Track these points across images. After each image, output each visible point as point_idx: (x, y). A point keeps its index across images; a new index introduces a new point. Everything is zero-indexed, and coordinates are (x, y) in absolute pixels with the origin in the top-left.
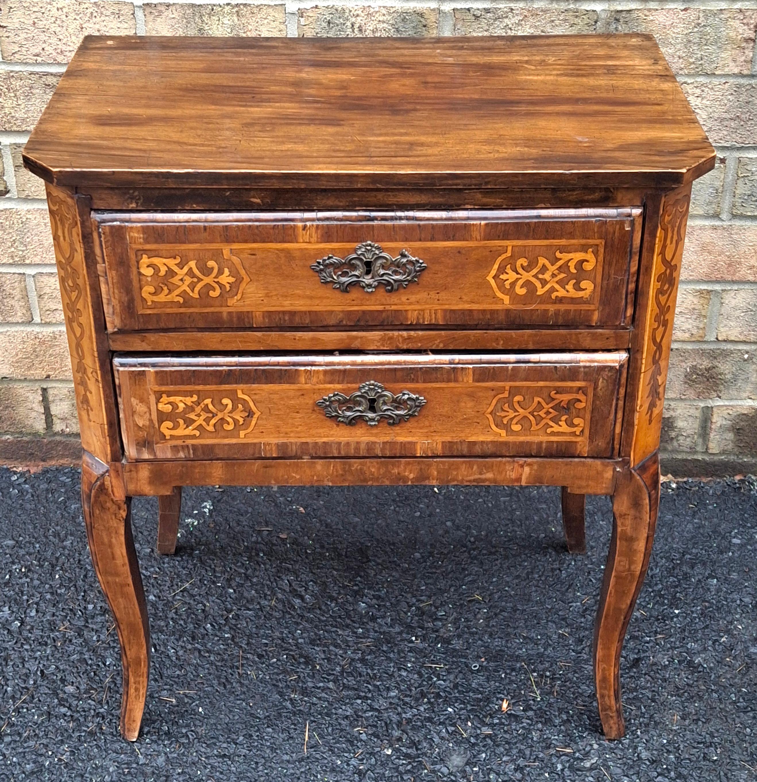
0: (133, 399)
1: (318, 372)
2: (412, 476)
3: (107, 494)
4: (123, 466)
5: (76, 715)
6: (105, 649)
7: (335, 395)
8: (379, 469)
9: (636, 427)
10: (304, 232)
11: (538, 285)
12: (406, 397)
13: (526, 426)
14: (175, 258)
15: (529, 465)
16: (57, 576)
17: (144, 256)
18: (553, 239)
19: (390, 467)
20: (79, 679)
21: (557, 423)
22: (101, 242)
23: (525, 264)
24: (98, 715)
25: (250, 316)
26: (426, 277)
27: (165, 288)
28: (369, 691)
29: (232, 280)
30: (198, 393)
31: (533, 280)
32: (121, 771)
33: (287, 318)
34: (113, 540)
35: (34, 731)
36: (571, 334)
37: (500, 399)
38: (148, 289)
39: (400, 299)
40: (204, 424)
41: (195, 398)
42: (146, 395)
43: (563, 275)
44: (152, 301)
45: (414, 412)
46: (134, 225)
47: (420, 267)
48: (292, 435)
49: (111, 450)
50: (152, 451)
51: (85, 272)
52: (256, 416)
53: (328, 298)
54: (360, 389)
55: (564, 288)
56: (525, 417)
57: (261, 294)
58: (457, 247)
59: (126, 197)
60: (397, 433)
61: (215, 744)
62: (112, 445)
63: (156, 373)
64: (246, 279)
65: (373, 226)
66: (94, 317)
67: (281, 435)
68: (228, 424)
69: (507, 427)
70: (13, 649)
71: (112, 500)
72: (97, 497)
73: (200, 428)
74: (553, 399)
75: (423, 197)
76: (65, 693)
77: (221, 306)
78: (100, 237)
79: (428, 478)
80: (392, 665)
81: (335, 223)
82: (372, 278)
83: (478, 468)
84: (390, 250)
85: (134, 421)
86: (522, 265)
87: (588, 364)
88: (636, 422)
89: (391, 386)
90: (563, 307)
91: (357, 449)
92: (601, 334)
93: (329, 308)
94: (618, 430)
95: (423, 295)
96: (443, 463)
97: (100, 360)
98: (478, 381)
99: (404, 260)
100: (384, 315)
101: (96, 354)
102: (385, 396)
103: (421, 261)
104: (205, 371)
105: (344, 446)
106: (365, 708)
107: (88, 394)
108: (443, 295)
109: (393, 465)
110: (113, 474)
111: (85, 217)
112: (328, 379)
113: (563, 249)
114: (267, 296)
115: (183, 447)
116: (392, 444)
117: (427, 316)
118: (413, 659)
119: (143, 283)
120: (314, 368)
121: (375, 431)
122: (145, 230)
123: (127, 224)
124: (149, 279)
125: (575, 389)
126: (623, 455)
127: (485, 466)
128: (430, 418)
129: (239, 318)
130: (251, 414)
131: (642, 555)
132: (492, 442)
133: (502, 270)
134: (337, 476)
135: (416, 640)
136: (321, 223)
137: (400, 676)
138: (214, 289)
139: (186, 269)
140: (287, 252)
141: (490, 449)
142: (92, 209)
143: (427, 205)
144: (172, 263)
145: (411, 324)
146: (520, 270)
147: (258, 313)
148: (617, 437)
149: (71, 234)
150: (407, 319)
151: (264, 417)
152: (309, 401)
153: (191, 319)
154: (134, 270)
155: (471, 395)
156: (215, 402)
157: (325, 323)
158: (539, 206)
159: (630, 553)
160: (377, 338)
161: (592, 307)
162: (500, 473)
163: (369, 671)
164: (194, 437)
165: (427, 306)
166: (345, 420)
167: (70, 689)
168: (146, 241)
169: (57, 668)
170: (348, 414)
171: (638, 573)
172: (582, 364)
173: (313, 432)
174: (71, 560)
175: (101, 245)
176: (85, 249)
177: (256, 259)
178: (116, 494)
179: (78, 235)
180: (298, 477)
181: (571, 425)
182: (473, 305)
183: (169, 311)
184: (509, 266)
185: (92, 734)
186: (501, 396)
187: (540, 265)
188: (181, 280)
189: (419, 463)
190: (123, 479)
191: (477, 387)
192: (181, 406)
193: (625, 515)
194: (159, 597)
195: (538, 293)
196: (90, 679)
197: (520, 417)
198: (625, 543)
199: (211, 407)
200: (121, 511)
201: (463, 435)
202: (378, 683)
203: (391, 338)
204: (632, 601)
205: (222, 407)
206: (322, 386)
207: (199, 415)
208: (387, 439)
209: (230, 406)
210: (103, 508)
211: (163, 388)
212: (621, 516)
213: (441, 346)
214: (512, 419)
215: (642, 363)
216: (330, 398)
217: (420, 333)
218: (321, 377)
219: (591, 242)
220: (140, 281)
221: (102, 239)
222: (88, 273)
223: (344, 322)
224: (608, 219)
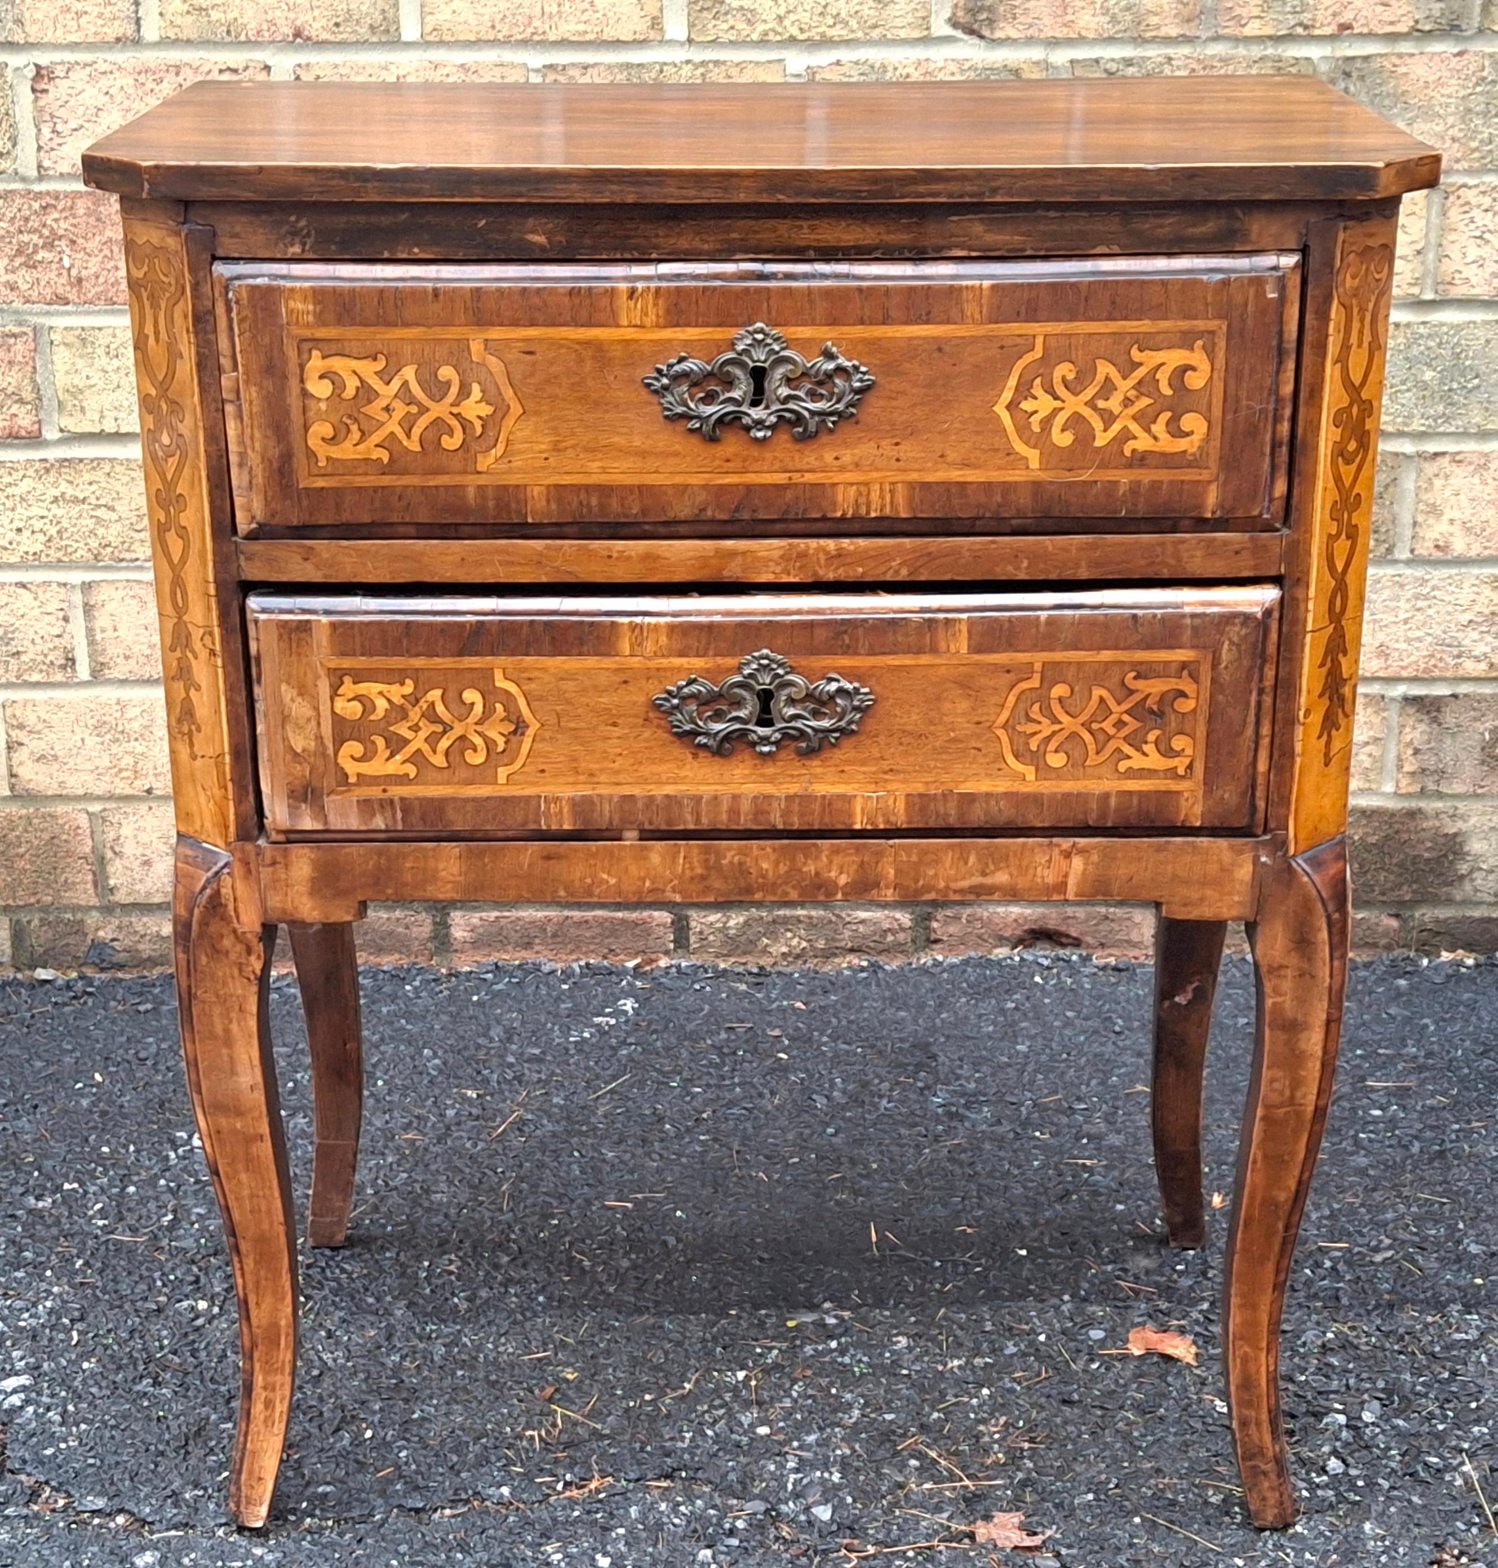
0: (284, 687)
1: (656, 626)
2: (843, 880)
3: (225, 919)
4: (259, 852)
7: (691, 682)
8: (777, 863)
9: (1298, 760)
10: (632, 303)
11: (1097, 424)
12: (833, 687)
13: (1077, 753)
14: (375, 359)
15: (1083, 851)
17: (315, 353)
18: (1126, 319)
19: (800, 857)
21: (1139, 749)
22: (230, 320)
23: (1071, 377)
25: (522, 496)
26: (874, 404)
27: (354, 428)
29: (486, 410)
30: (415, 674)
31: (1087, 412)
33: (594, 502)
34: (234, 1027)
36: (1162, 544)
37: (1023, 692)
38: (322, 429)
39: (821, 458)
40: (426, 748)
41: (409, 688)
42: (310, 676)
43: (1146, 401)
44: (328, 459)
45: (850, 722)
46: (298, 284)
47: (861, 380)
48: (603, 778)
49: (236, 814)
50: (320, 812)
51: (196, 398)
52: (530, 732)
53: (676, 454)
54: (739, 669)
55: (1148, 431)
56: (1074, 735)
57: (544, 443)
58: (935, 339)
59: (283, 231)
60: (815, 776)
62: (238, 802)
63: (333, 625)
64: (516, 409)
65: (768, 289)
66: (211, 503)
67: (582, 778)
68: (475, 750)
69: (1036, 759)
71: (235, 931)
72: (204, 923)
73: (417, 758)
74: (1131, 692)
75: (868, 229)
77: (465, 472)
78: (229, 310)
79: (877, 885)
81: (694, 284)
82: (767, 407)
83: (979, 860)
84: (802, 345)
85: (285, 739)
86: (1064, 379)
87: (1200, 610)
88: (1298, 748)
89: (804, 662)
90: (1146, 476)
91: (734, 812)
92: (1226, 543)
93: (678, 479)
94: (1262, 766)
95: (866, 450)
96: (908, 849)
97: (219, 602)
98: (979, 651)
99: (831, 366)
100: (789, 495)
101: (212, 591)
102: (791, 684)
103: (863, 369)
104: (431, 625)
105: (708, 803)
107: (192, 692)
108: (908, 449)
109: (807, 853)
110: (238, 869)
111: (201, 274)
112: (676, 645)
113: (1147, 343)
114: (557, 448)
115: (382, 803)
116: (806, 799)
117: (875, 497)
119: (311, 414)
120: (648, 620)
121: (770, 770)
122: (319, 295)
123: (282, 283)
124: (323, 406)
125: (1174, 667)
126: (1272, 825)
127: (991, 854)
128: (881, 740)
129: (498, 499)
130: (520, 727)
131: (1318, 1065)
132: (1006, 794)
133: (1024, 390)
134: (692, 879)
136: (664, 284)
138: (451, 433)
139: (396, 384)
140: (598, 347)
141: (1004, 813)
142: (214, 258)
143: (876, 248)
144: (368, 369)
145: (843, 519)
146: (1061, 391)
147: (536, 491)
148: (1260, 780)
149: (170, 320)
150: (834, 503)
151: (547, 735)
152: (638, 696)
153: (404, 503)
154: (294, 383)
155: (965, 685)
156: (451, 694)
157: (671, 515)
158: (1098, 250)
159: (1294, 1059)
160: (776, 554)
161: (1205, 475)
162: (1023, 871)
164: (403, 779)
165: (875, 475)
166: (711, 742)
168: (321, 320)
170: (717, 727)
171: (1311, 1108)
172: (1187, 610)
173: (646, 770)
175: (231, 329)
176: (198, 346)
177: (534, 364)
178: (244, 918)
179: (186, 316)
180: (613, 881)
181: (1169, 752)
182: (968, 472)
183: (360, 481)
184: (1038, 381)
186: (1024, 685)
187: (1100, 377)
188: (387, 409)
189: (858, 849)
190: (258, 881)
191: (977, 664)
192: (381, 704)
193: (1281, 967)
195: (1099, 443)
197: (1065, 733)
198: (1282, 1037)
199: (440, 708)
200: (253, 958)
201: (945, 777)
203: (803, 555)
204: (1300, 1183)
205: (464, 710)
206: (664, 662)
207: (415, 728)
208: (794, 788)
209: (479, 708)
210: (217, 952)
211: (347, 663)
212: (1272, 970)
213: (904, 575)
214: (1048, 739)
215: (1307, 610)
216: (680, 688)
217: (862, 542)
218: (664, 640)
219: (1200, 324)
220: (305, 410)
221: (234, 315)
222: (202, 402)
223: (709, 513)
224: (1233, 276)
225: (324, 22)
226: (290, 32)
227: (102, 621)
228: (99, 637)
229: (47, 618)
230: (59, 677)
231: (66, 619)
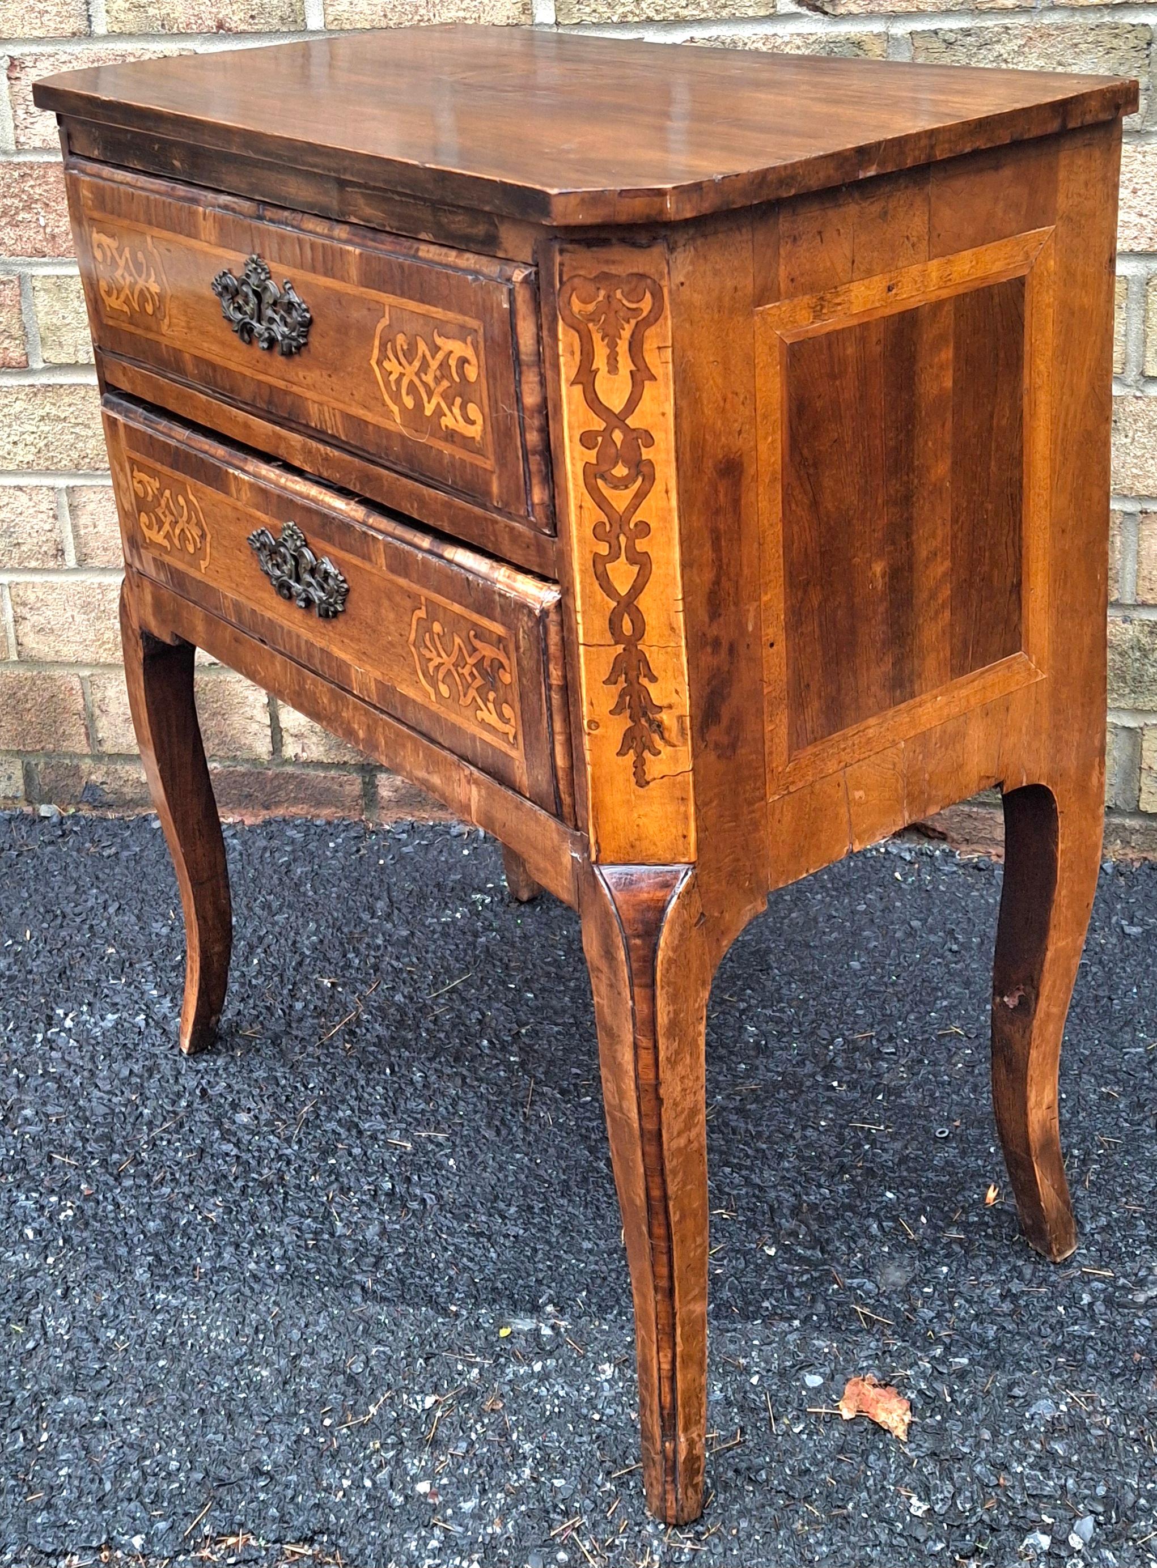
5: (245, 1156)
6: (311, 1065)
16: (256, 961)
20: (261, 1105)
24: (280, 1158)
28: (747, 1156)
32: (301, 1243)
35: (172, 1174)
61: (468, 1216)
70: (166, 1056)
76: (234, 1122)
80: (792, 1120)
106: (736, 1181)
118: (831, 1115)
135: (840, 1086)
137: (804, 1137)
163: (750, 1127)
167: (243, 1118)
169: (229, 1086)
174: (282, 941)
185: (266, 1186)
194: (411, 999)
196: (278, 1106)
202: (764, 1146)
225: (242, 15)
226: (214, 24)
227: (84, 519)
228: (82, 532)
229: (40, 516)
230: (52, 564)
231: (55, 517)
